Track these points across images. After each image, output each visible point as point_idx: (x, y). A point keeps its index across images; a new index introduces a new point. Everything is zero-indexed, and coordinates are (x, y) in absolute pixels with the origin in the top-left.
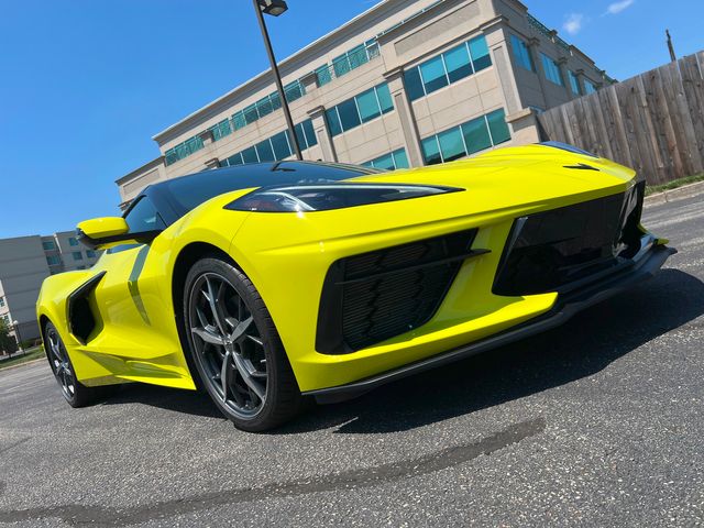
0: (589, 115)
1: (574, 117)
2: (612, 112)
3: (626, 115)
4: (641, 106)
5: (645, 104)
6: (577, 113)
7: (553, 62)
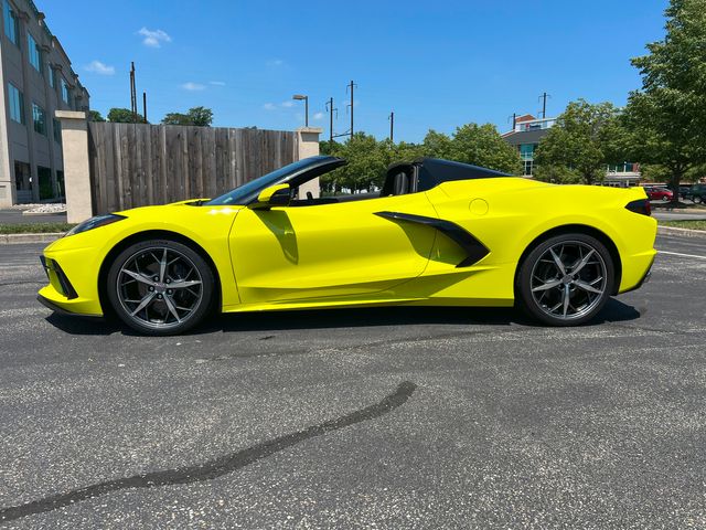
0: (139, 142)
1: (125, 138)
2: (159, 147)
3: (170, 154)
4: (182, 151)
5: (186, 151)
6: (129, 136)
7: (37, 46)
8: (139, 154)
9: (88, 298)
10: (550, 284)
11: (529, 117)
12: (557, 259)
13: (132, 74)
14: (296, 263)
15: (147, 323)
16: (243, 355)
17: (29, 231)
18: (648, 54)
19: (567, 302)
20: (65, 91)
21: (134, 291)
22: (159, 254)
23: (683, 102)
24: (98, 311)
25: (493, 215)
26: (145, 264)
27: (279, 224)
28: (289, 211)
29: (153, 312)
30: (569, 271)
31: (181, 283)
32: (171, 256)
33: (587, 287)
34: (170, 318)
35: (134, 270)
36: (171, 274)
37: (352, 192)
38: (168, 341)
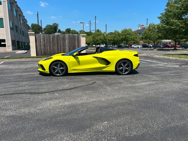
0: (46, 38)
6: (44, 37)
7: (15, 10)
8: (46, 41)
9: (47, 70)
10: (121, 68)
11: (143, 25)
12: (122, 64)
13: (38, 15)
14: (80, 65)
15: (56, 74)
16: (72, 79)
17: (24, 58)
18: (161, 15)
19: (124, 71)
20: (22, 21)
21: (54, 69)
22: (58, 64)
23: (167, 28)
24: (49, 72)
25: (112, 57)
26: (56, 65)
27: (77, 58)
28: (79, 57)
29: (57, 73)
30: (124, 66)
31: (62, 68)
32: (60, 64)
33: (127, 69)
34: (60, 74)
35: (54, 66)
36: (60, 67)
37: (96, 46)
38: (60, 77)
